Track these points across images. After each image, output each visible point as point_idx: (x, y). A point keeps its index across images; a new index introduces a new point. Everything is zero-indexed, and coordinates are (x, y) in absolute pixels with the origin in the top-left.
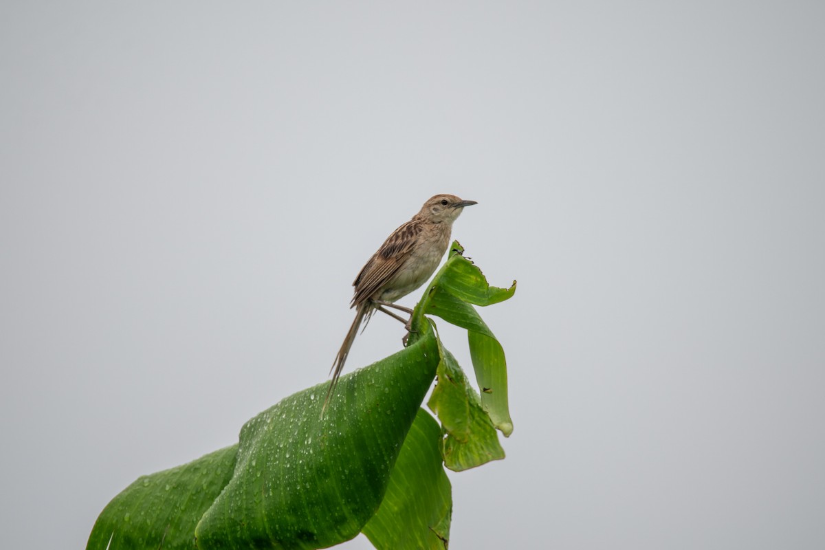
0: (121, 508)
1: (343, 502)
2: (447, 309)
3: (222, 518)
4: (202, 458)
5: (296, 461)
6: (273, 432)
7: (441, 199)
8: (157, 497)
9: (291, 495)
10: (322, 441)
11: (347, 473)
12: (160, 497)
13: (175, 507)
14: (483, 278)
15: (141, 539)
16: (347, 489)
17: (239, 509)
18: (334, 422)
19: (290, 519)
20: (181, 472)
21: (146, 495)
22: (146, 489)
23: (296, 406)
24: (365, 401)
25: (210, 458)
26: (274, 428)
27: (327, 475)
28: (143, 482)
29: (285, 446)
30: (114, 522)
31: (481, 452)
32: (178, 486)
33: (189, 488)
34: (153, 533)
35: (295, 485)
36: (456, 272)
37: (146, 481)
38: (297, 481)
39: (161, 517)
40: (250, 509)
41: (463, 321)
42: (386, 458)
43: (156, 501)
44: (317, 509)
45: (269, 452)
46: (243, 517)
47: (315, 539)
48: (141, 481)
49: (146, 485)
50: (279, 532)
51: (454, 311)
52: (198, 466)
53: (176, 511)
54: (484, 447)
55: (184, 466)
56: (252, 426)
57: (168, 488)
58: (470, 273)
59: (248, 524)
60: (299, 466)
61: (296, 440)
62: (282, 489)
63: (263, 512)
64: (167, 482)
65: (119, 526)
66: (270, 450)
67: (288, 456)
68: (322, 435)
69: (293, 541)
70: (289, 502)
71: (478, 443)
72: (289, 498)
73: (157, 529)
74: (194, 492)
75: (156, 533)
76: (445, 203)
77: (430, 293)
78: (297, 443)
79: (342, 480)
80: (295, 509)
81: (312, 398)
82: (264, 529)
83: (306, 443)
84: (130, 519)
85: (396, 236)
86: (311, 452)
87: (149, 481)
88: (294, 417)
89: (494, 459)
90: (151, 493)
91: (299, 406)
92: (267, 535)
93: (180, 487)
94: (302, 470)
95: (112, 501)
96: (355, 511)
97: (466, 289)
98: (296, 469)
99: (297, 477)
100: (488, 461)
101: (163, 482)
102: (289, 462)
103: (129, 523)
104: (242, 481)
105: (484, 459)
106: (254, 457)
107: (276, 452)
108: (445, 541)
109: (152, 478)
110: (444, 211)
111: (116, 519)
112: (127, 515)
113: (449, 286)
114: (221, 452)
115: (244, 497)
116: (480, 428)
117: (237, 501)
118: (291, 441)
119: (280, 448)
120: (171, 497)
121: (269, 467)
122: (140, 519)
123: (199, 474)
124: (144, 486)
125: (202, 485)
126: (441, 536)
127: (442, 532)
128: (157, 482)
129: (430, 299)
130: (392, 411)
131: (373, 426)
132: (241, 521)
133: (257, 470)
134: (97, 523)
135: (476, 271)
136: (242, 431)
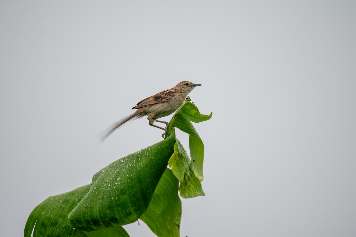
0: (40, 210)
1: (131, 205)
2: (181, 125)
3: (80, 211)
4: (76, 189)
5: (112, 187)
6: (105, 176)
7: (186, 83)
8: (56, 205)
9: (109, 201)
10: (124, 179)
11: (133, 193)
12: (57, 205)
13: (64, 210)
14: (198, 111)
15: (48, 224)
16: (133, 200)
17: (87, 207)
18: (129, 171)
19: (108, 212)
20: (67, 195)
21: (51, 204)
22: (51, 202)
23: (115, 165)
24: (143, 162)
25: (79, 189)
26: (105, 174)
27: (124, 194)
28: (51, 199)
29: (108, 181)
30: (37, 216)
31: (195, 192)
32: (65, 201)
33: (70, 202)
34: (54, 221)
35: (111, 198)
36: (187, 108)
37: (52, 198)
38: (112, 196)
39: (57, 214)
40: (91, 207)
41: (188, 130)
42: (150, 188)
43: (56, 207)
44: (119, 208)
45: (102, 184)
46: (89, 211)
47: (118, 221)
48: (50, 199)
49: (52, 200)
50: (103, 218)
51: (185, 126)
52: (74, 192)
53: (64, 211)
54: (196, 190)
55: (68, 192)
56: (97, 175)
57: (61, 202)
58: (193, 109)
59: (90, 214)
60: (113, 190)
61: (113, 178)
62: (105, 199)
63: (97, 209)
64: (61, 199)
65: (39, 218)
66: (102, 183)
67: (109, 185)
68: (124, 176)
69: (109, 222)
70: (108, 205)
71: (193, 188)
72: (108, 203)
73: (55, 219)
74: (72, 204)
75: (55, 221)
76: (187, 84)
77: (175, 117)
78: (113, 180)
79: (131, 196)
80: (110, 208)
81: (122, 161)
82: (97, 216)
83: (117, 180)
84: (44, 215)
85: (163, 93)
86: (119, 183)
87: (53, 199)
88: (114, 169)
89: (200, 195)
90: (53, 204)
91: (116, 165)
92: (98, 219)
93: (66, 201)
94: (115, 191)
95: (37, 207)
96: (135, 210)
97: (190, 115)
98: (112, 191)
99: (112, 194)
100: (198, 196)
101: (59, 199)
102: (109, 188)
103: (44, 217)
104: (89, 195)
105: (196, 195)
106: (96, 186)
107: (105, 184)
108: (179, 226)
109: (54, 197)
110: (186, 88)
111: (38, 215)
112: (43, 213)
113: (183, 114)
114: (84, 187)
115: (90, 202)
116: (194, 182)
117: (87, 204)
118: (111, 179)
119: (106, 182)
120: (62, 206)
121: (101, 190)
122: (48, 215)
123: (74, 196)
124: (51, 201)
125: (76, 201)
126: (177, 224)
127: (177, 222)
128: (57, 199)
129: (174, 120)
130: (154, 167)
131: (145, 173)
132: (88, 212)
133: (96, 191)
134: (30, 216)
135: (195, 108)
136: (93, 177)
